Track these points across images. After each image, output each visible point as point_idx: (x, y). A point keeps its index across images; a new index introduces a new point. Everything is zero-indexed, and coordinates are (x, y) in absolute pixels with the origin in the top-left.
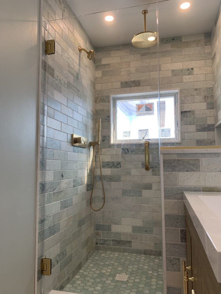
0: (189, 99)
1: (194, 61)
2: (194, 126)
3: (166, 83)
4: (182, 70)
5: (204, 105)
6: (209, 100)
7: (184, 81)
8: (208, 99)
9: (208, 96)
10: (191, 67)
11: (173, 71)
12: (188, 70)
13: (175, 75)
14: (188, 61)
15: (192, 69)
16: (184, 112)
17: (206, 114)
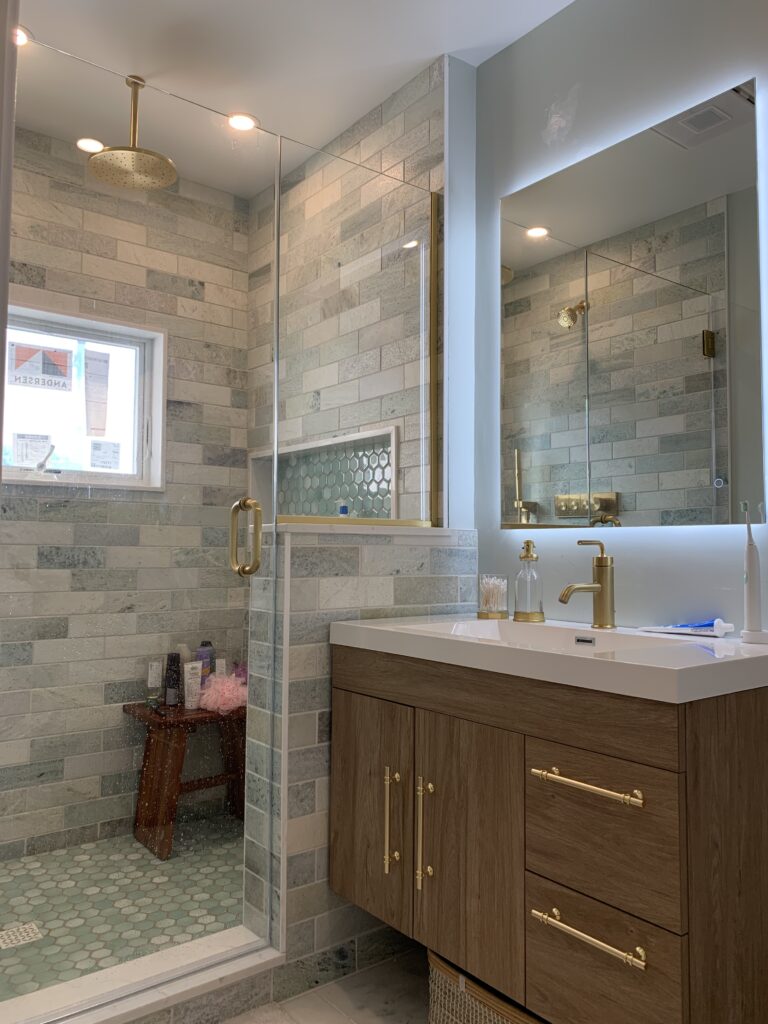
0: (190, 369)
1: (208, 262)
2: (200, 446)
3: (128, 303)
4: (175, 279)
5: (224, 395)
6: (238, 381)
7: (180, 312)
8: (235, 378)
9: (235, 372)
10: (198, 277)
11: (150, 272)
12: (191, 283)
13: (155, 288)
14: (192, 257)
15: (202, 284)
16: (175, 402)
17: (228, 419)
